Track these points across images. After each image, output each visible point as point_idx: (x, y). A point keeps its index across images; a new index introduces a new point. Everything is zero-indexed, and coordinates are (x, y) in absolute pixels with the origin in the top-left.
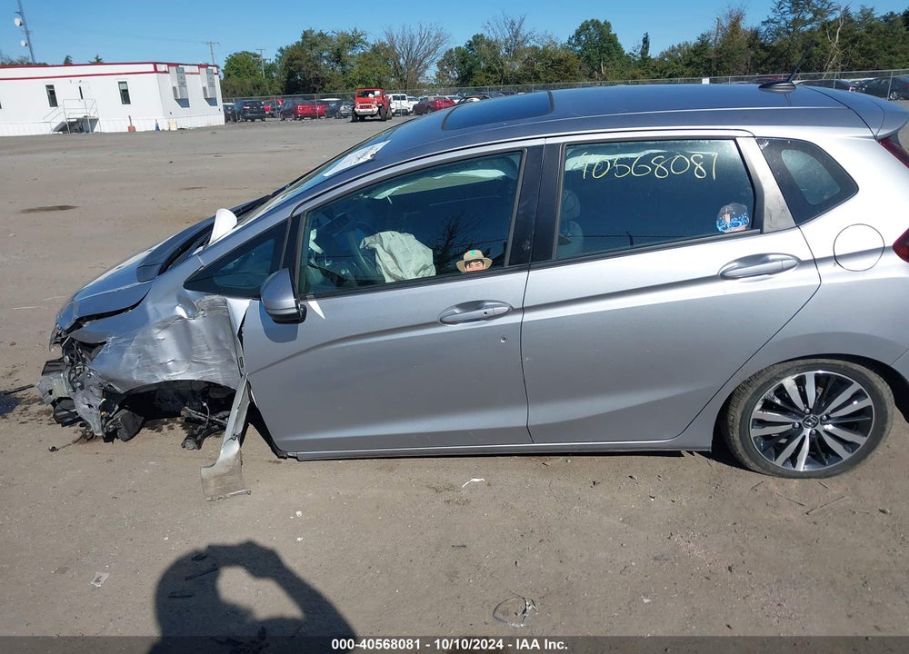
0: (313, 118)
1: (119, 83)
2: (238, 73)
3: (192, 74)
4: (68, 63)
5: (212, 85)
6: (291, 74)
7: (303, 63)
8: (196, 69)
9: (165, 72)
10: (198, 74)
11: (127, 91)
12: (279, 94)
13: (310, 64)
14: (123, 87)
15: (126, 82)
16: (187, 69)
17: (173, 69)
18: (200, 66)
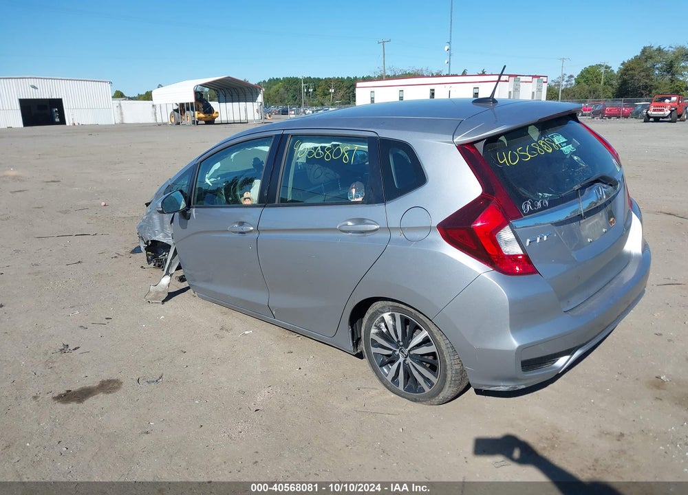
0: (619, 117)
1: (475, 88)
2: (587, 81)
3: (526, 82)
4: (464, 74)
5: (540, 90)
6: (624, 83)
7: (636, 73)
8: (530, 79)
9: (506, 81)
10: (531, 82)
11: (478, 93)
12: (610, 98)
13: (642, 74)
14: (476, 91)
15: (478, 88)
16: (522, 79)
17: (512, 79)
18: (534, 77)
